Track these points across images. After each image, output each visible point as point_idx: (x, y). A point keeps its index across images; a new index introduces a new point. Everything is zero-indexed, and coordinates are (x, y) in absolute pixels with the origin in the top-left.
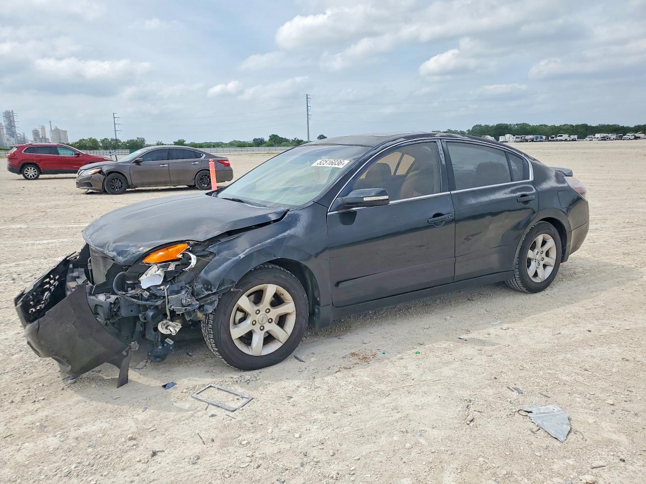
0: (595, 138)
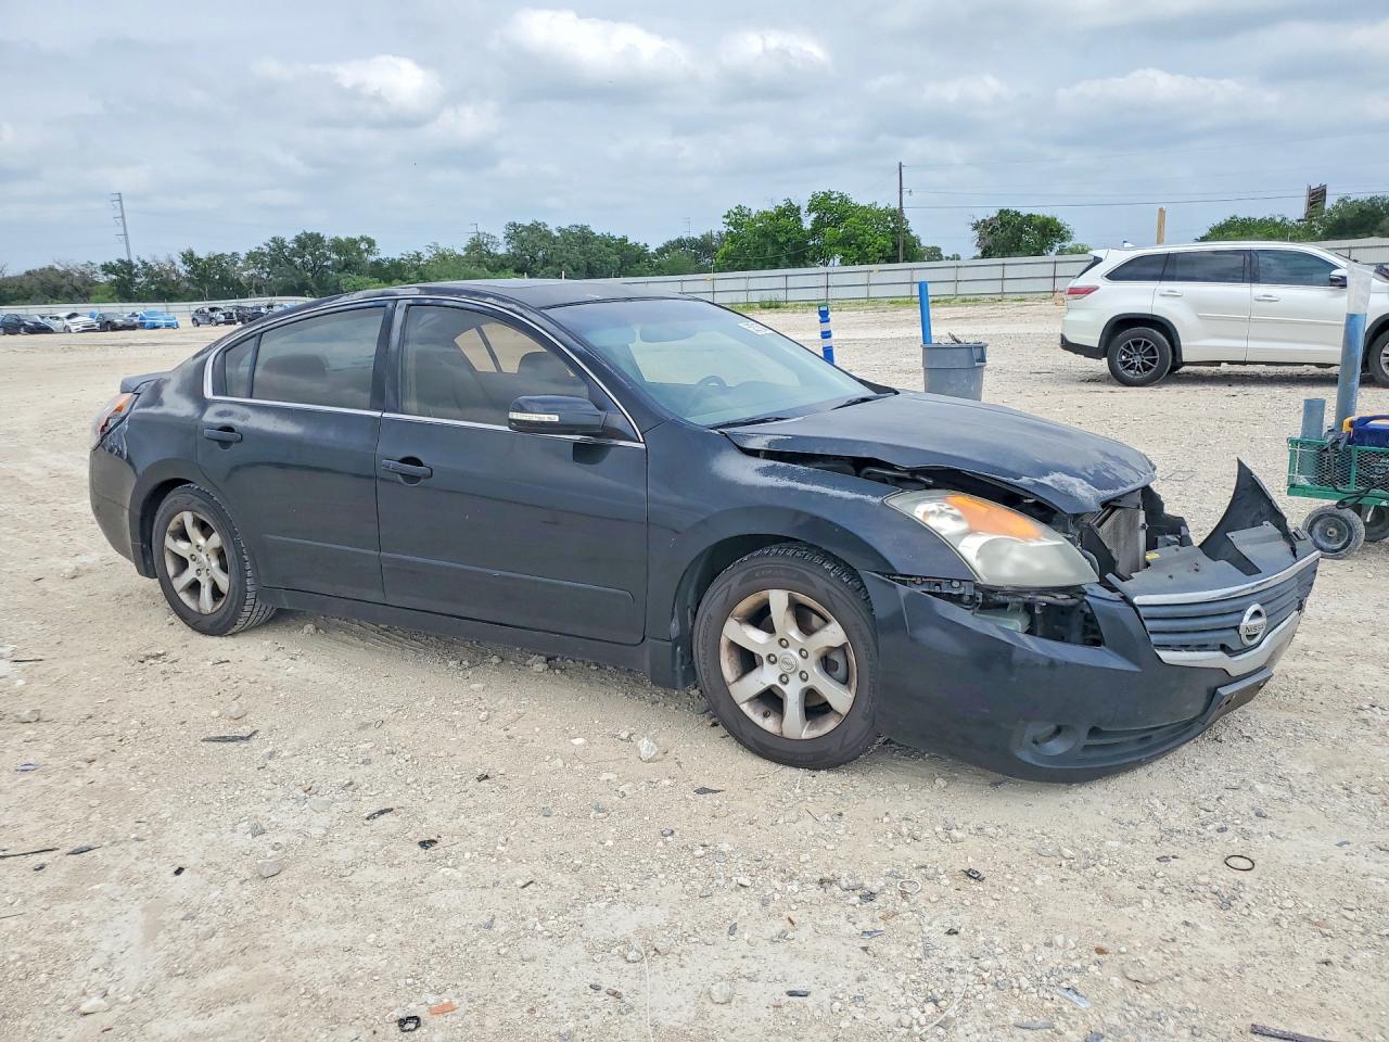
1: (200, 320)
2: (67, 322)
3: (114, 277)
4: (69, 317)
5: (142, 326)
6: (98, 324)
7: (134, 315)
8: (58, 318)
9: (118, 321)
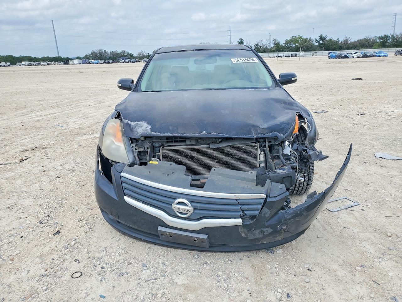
0: (22, 64)
1: (397, 54)
2: (353, 55)
3: (382, 40)
4: (355, 53)
5: (376, 56)
6: (362, 56)
7: (375, 52)
8: (351, 54)
9: (368, 54)
